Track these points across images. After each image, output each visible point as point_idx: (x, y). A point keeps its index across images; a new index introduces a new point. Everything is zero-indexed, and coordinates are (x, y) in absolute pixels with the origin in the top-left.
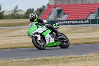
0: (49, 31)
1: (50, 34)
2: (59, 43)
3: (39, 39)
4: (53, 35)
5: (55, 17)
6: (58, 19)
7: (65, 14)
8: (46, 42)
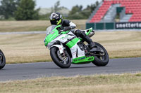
0: (78, 40)
1: (78, 44)
2: (93, 58)
3: (61, 51)
4: (84, 45)
5: (114, 18)
6: (118, 20)
7: (127, 14)
8: (71, 57)
